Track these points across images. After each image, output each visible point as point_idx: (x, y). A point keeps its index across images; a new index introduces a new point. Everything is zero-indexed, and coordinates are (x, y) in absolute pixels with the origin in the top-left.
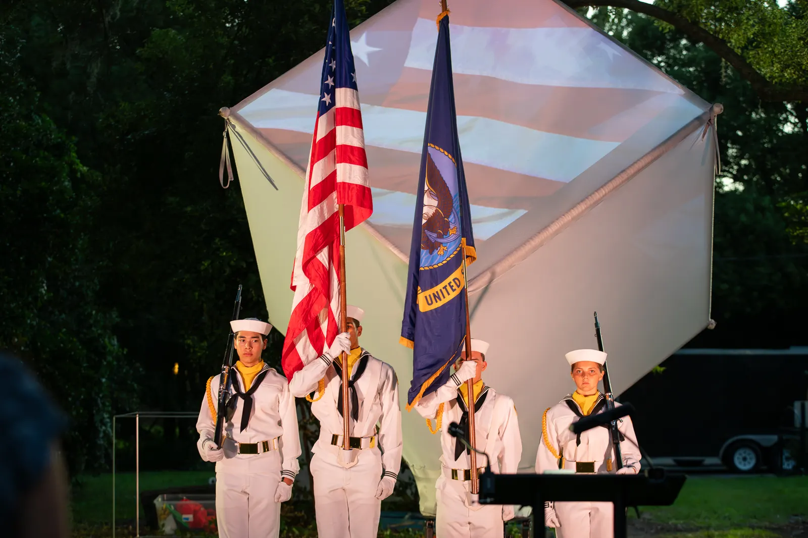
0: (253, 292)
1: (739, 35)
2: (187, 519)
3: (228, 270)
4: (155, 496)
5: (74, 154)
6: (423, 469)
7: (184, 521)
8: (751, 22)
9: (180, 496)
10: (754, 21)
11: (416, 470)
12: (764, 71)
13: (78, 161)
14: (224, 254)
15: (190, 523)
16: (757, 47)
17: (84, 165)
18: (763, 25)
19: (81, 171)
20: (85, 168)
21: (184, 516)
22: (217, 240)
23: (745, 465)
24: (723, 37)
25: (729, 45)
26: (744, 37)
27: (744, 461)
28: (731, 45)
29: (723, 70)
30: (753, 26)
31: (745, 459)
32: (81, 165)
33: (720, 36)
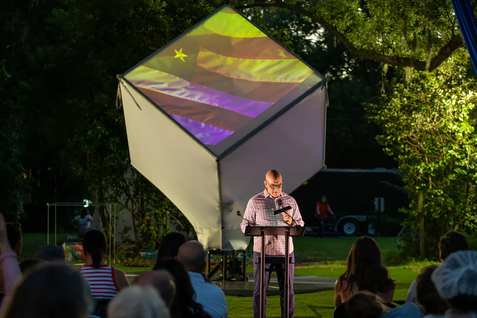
0: (112, 146)
1: (343, 25)
2: (78, 254)
3: (100, 136)
4: (62, 243)
5: (4, 69)
6: (201, 229)
7: (76, 255)
8: (349, 18)
9: (75, 243)
10: (351, 18)
11: (197, 229)
12: (354, 43)
13: (6, 72)
14: (99, 127)
15: (79, 256)
16: (351, 31)
17: (9, 74)
18: (355, 21)
19: (7, 77)
20: (10, 76)
21: (77, 253)
22: (96, 121)
23: (349, 232)
24: (336, 25)
25: (338, 28)
26: (345, 26)
27: (350, 229)
28: (339, 29)
29: (335, 42)
30: (350, 20)
31: (349, 228)
32: (7, 74)
33: (334, 25)
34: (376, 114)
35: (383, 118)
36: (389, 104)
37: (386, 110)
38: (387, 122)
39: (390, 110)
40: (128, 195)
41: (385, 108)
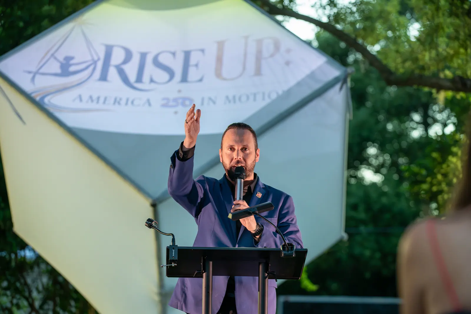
12: (390, 64)
34: (424, 182)
35: (435, 189)
36: (444, 166)
37: (439, 177)
38: (440, 192)
39: (445, 175)
40: (31, 305)
41: (439, 172)
